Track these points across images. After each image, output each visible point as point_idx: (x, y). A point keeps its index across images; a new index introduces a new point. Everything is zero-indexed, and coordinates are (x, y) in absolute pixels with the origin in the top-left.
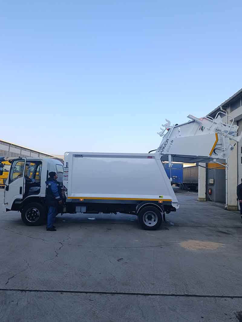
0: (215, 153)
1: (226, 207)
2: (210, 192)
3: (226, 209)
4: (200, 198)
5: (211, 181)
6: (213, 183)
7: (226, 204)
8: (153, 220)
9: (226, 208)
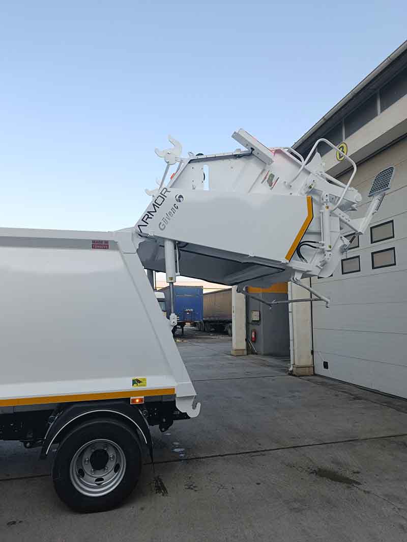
0: (300, 256)
1: (291, 369)
2: (253, 336)
3: (291, 374)
4: (236, 350)
5: (255, 316)
6: (258, 319)
7: (292, 362)
8: (111, 465)
9: (291, 371)
